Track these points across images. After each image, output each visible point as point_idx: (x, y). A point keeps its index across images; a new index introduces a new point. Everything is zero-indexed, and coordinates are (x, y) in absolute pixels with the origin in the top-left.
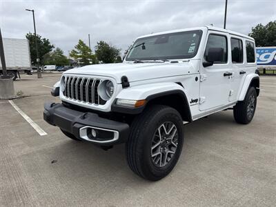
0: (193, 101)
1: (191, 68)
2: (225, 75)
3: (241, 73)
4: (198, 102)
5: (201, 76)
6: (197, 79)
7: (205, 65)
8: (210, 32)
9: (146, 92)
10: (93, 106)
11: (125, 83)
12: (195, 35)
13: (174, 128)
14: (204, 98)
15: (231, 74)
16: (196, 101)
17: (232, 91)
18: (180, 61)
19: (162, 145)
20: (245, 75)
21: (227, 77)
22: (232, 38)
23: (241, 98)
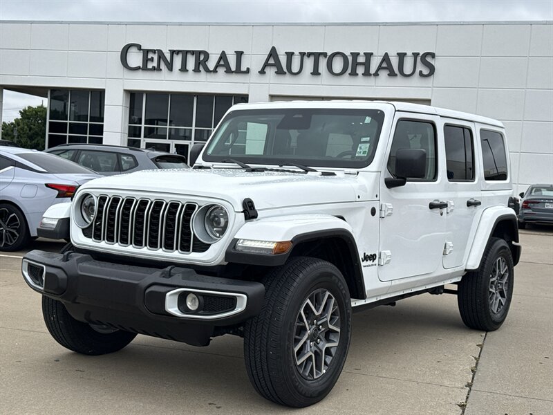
0: (366, 258)
1: (363, 188)
2: (432, 206)
3: (469, 204)
4: (376, 261)
5: (381, 206)
6: (373, 212)
7: (390, 184)
8: (399, 115)
9: (291, 230)
10: (176, 255)
11: (249, 211)
12: (368, 120)
13: (329, 297)
14: (388, 252)
15: (445, 206)
16: (373, 257)
17: (450, 244)
18: (340, 172)
19: (313, 338)
20: (479, 209)
21: (437, 211)
22: (446, 125)
23: (474, 263)
